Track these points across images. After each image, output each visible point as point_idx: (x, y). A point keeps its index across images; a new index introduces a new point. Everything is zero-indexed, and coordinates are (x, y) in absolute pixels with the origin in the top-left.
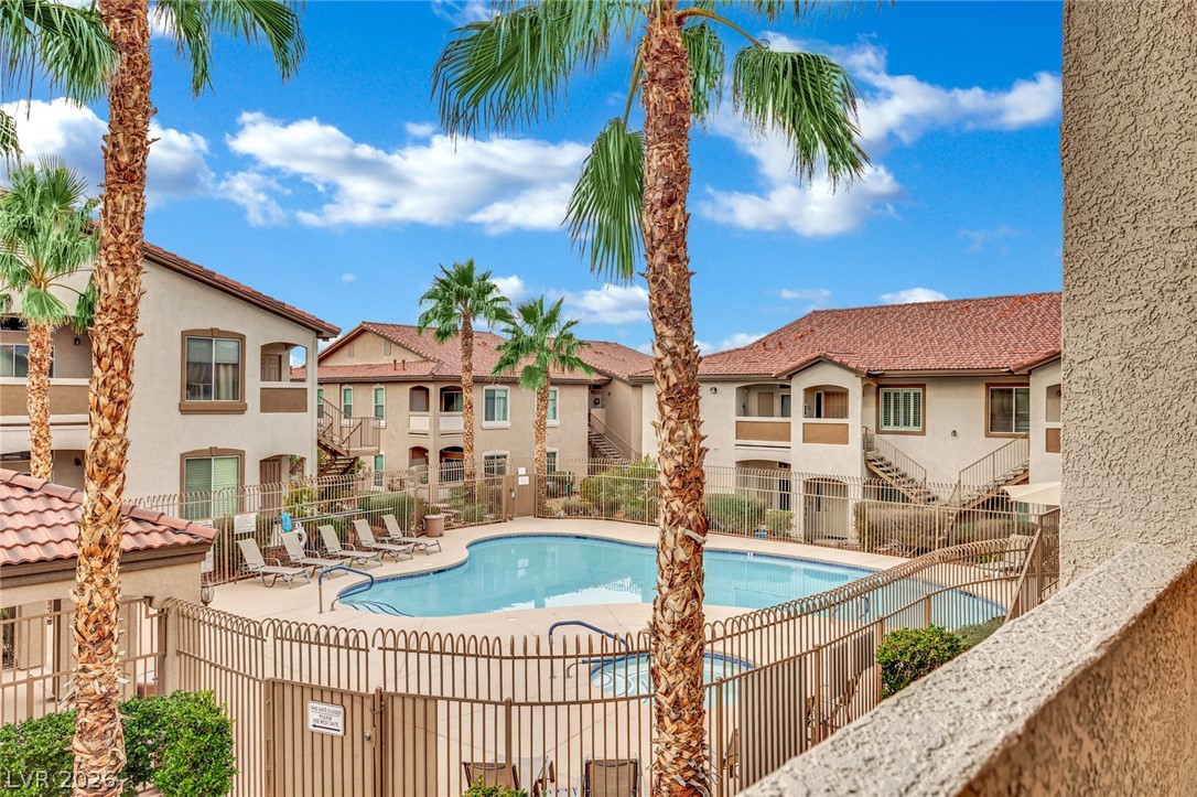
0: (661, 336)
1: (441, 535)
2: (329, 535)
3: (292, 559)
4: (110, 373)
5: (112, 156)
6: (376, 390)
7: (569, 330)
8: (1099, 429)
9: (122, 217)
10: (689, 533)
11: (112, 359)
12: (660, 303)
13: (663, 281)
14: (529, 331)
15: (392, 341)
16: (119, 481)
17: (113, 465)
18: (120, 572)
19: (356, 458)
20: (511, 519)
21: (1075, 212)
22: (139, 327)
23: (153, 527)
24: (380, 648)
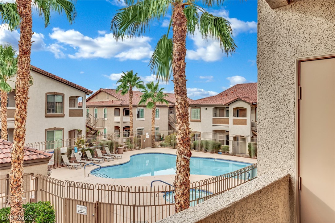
0: (177, 99)
1: (122, 153)
2: (89, 153)
3: (77, 161)
4: (20, 109)
5: (21, 47)
6: (104, 109)
7: (162, 91)
8: (266, 139)
9: (24, 64)
10: (185, 157)
11: (21, 105)
12: (177, 89)
13: (178, 82)
14: (149, 91)
15: (109, 94)
16: (23, 141)
17: (21, 136)
18: (23, 167)
19: (97, 130)
20: (144, 148)
21: (260, 79)
22: (29, 96)
23: (34, 153)
24: (97, 189)
